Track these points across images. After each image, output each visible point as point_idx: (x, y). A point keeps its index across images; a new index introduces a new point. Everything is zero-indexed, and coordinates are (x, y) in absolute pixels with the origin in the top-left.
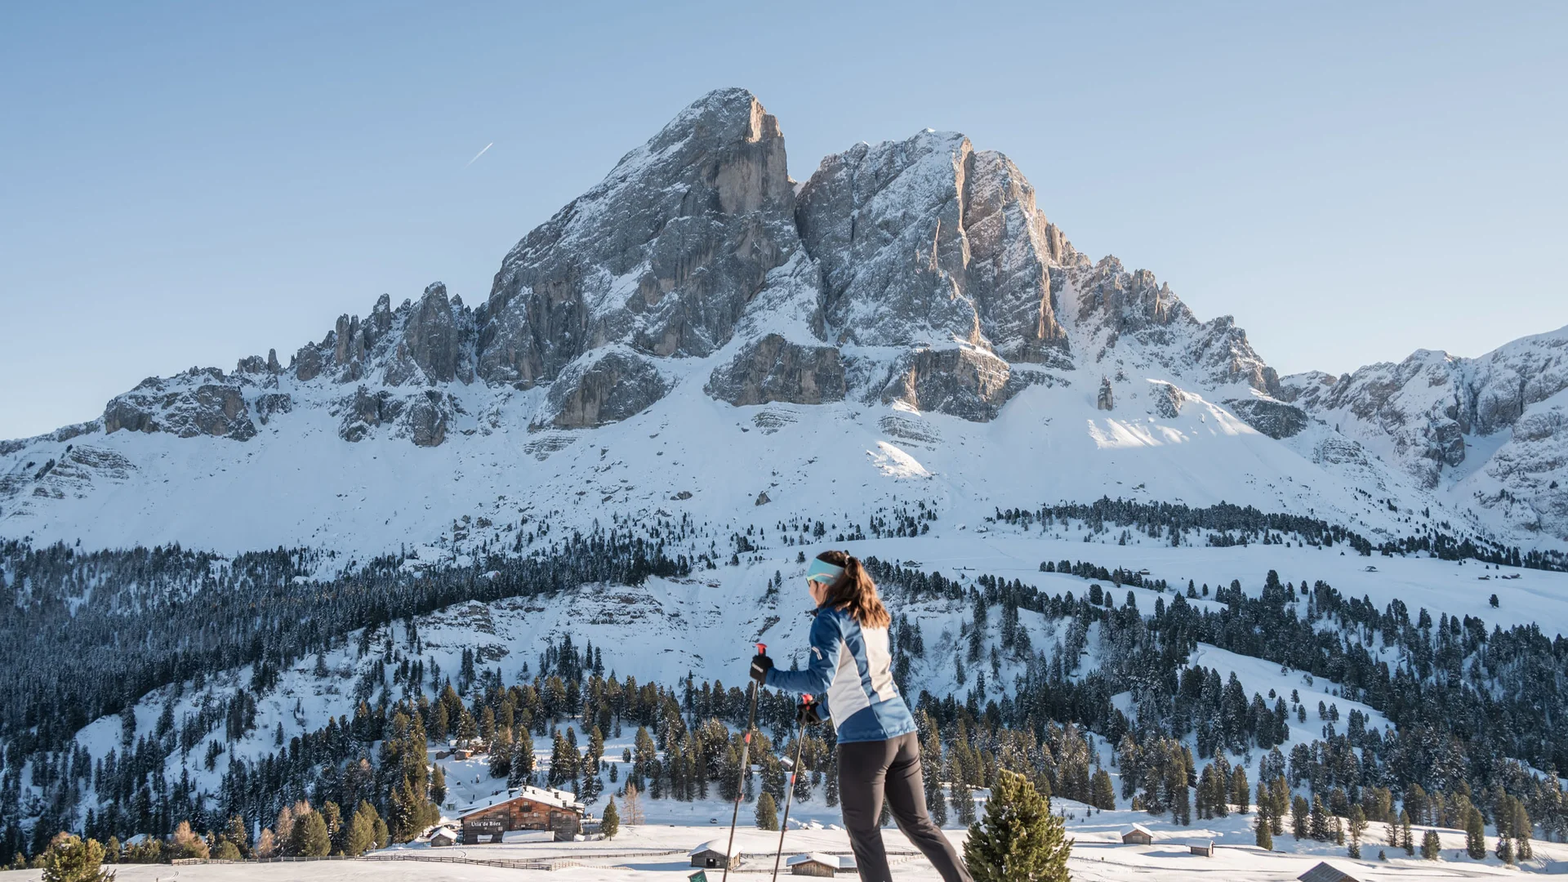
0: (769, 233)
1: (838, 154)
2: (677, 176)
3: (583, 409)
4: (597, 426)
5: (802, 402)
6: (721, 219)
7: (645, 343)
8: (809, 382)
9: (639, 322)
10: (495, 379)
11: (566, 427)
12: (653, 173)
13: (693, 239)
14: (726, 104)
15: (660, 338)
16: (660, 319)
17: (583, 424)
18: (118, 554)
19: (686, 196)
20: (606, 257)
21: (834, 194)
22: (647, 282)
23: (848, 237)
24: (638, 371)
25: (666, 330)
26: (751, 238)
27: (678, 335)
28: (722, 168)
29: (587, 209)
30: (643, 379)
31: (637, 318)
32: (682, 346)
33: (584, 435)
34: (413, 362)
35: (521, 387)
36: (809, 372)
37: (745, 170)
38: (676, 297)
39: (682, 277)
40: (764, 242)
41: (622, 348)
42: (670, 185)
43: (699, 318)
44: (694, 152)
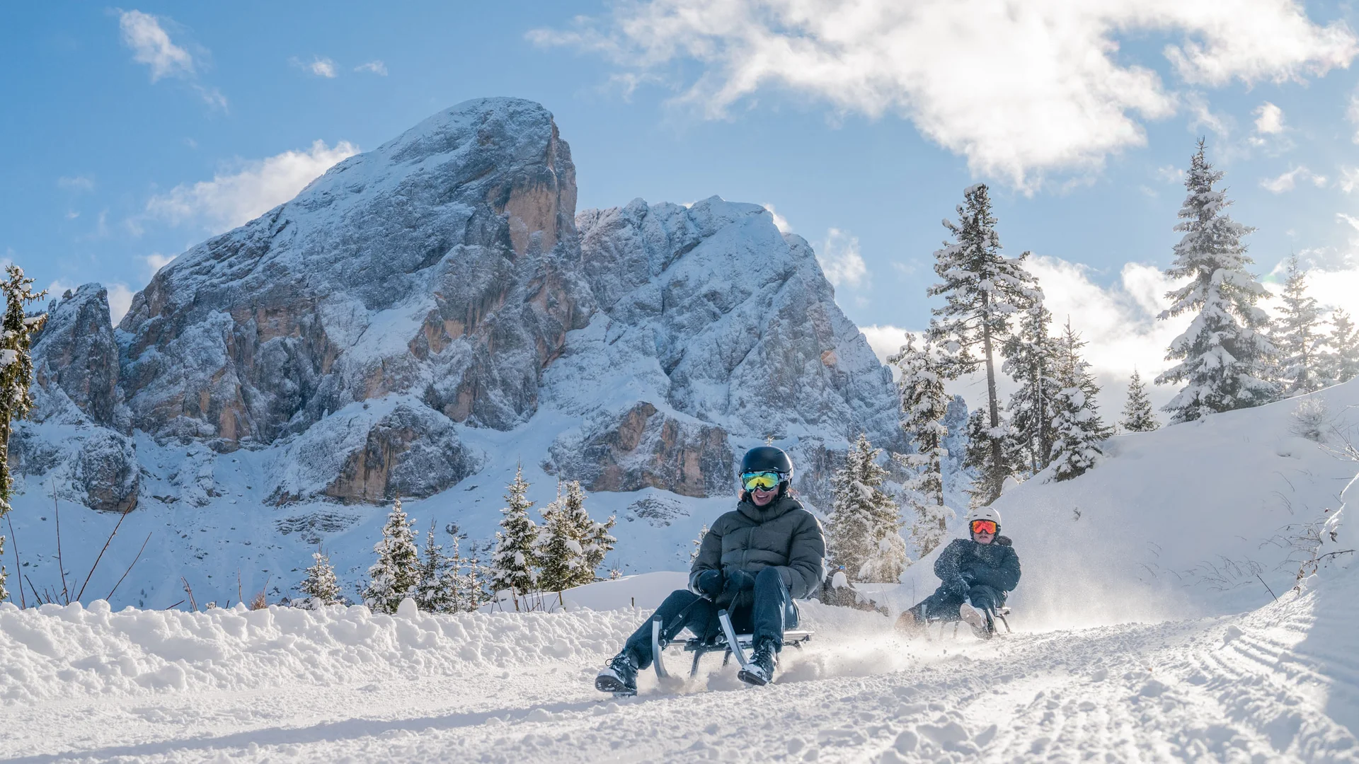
0: (566, 285)
2: (453, 193)
3: (366, 478)
4: (383, 504)
5: (683, 492)
6: (512, 257)
7: (434, 400)
8: (693, 470)
9: (426, 372)
10: (174, 433)
11: (341, 500)
12: (415, 185)
13: (485, 279)
14: (512, 116)
15: (454, 398)
16: (450, 372)
17: (363, 499)
19: (470, 220)
20: (355, 284)
21: (622, 254)
22: (433, 324)
23: (658, 306)
24: (441, 434)
25: (460, 388)
26: (547, 290)
27: (472, 397)
28: (514, 192)
29: (306, 223)
30: (448, 446)
31: (421, 365)
32: (476, 413)
33: (365, 512)
34: (61, 392)
35: (220, 449)
36: (693, 455)
37: (543, 200)
38: (467, 346)
39: (473, 322)
40: (562, 295)
41: (413, 400)
42: (442, 203)
43: (494, 380)
44: (478, 166)
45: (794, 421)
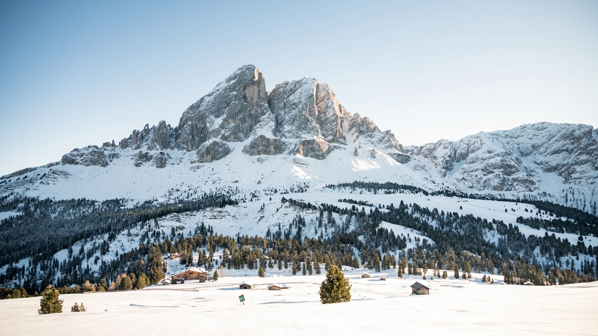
0: (260, 106)
1: (280, 84)
2: (234, 90)
3: (207, 157)
4: (211, 162)
5: (270, 154)
6: (247, 102)
7: (224, 138)
8: (272, 149)
9: (223, 132)
10: (180, 148)
11: (202, 162)
12: (226, 89)
13: (238, 108)
14: (248, 69)
15: (229, 136)
16: (229, 131)
17: (206, 161)
18: (66, 201)
19: (236, 95)
20: (213, 113)
21: (279, 95)
22: (225, 120)
23: (283, 107)
24: (223, 146)
25: (231, 134)
26: (255, 108)
27: (234, 136)
28: (247, 87)
29: (207, 99)
30: (224, 148)
31: (222, 130)
32: (236, 139)
33: (207, 164)
34: (156, 144)
35: (188, 151)
36: (272, 146)
37: (253, 88)
38: (233, 124)
39: (235, 118)
40: (259, 109)
41: (218, 140)
42: (231, 92)
43: (240, 131)
44: (239, 83)
45: (304, 133)
